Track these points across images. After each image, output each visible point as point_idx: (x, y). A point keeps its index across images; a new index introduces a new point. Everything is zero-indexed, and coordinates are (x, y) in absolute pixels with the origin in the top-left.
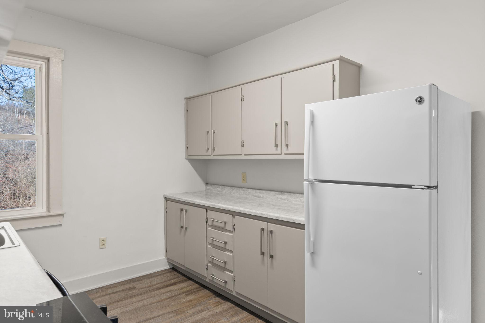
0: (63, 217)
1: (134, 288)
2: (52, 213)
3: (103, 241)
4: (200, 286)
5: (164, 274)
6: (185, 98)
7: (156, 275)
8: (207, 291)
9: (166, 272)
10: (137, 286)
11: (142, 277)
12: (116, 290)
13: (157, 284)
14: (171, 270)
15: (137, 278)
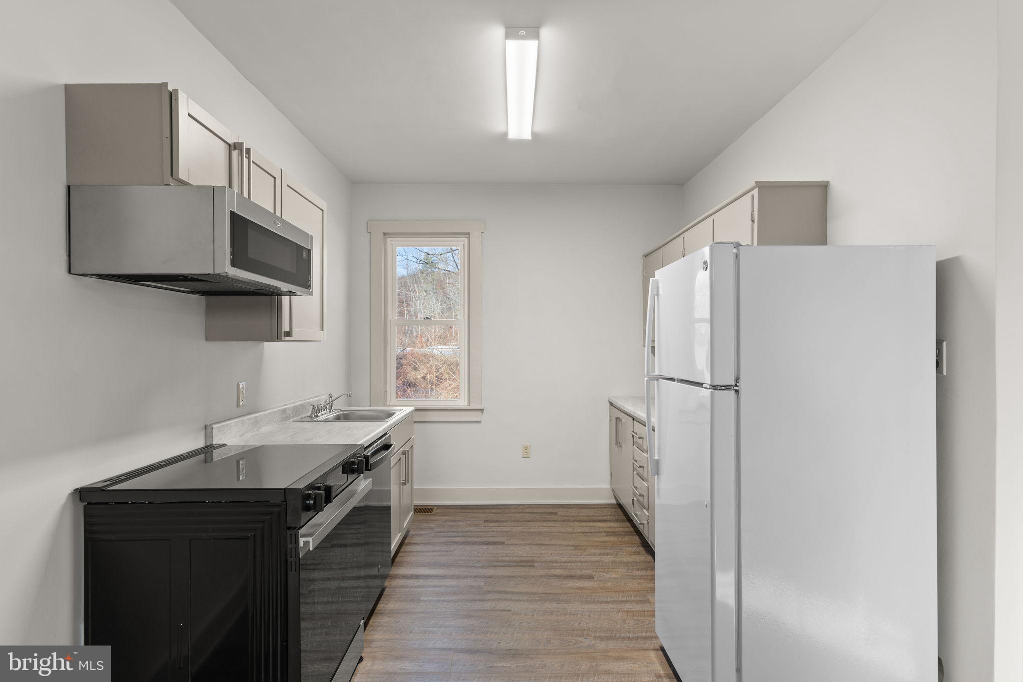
0: (482, 412)
1: (556, 514)
2: (471, 407)
3: (526, 449)
4: (633, 531)
5: (603, 508)
6: (643, 256)
7: (592, 507)
8: (637, 538)
9: (607, 506)
10: (559, 514)
11: (574, 505)
12: (535, 510)
13: (584, 516)
14: (617, 506)
15: (567, 505)
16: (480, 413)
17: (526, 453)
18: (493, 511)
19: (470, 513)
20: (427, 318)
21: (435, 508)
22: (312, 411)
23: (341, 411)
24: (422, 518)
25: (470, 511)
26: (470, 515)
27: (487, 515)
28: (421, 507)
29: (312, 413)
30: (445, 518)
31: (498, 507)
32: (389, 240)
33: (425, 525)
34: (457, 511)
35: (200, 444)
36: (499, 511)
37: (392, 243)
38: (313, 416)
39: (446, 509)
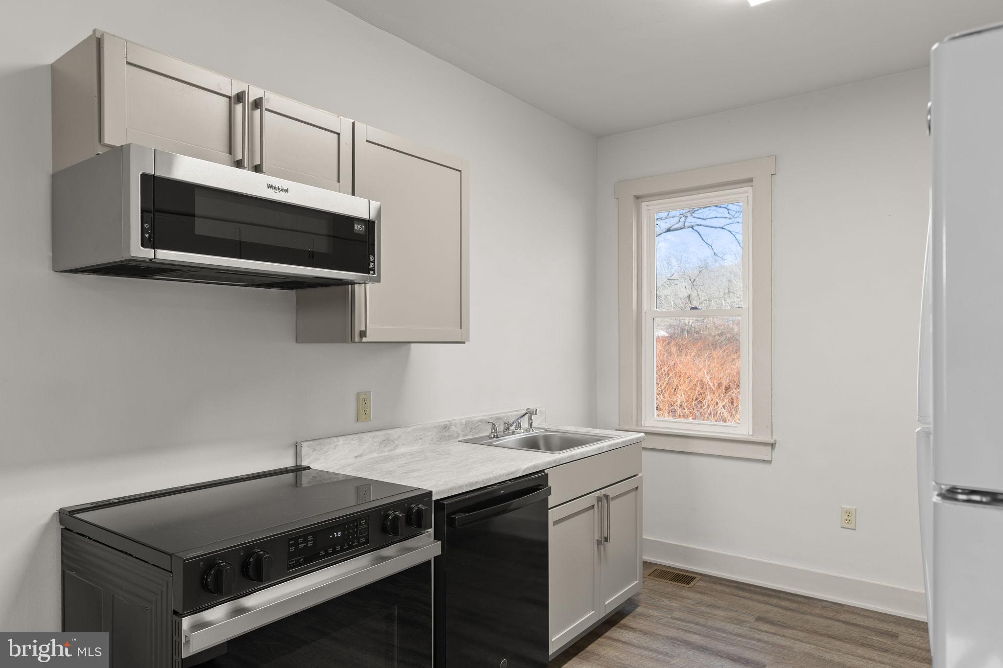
0: (773, 448)
2: (756, 439)
3: (849, 515)
16: (770, 448)
17: (848, 521)
18: (784, 603)
19: (744, 598)
20: (696, 308)
21: (698, 577)
22: (492, 430)
23: (546, 431)
24: (669, 590)
25: (746, 594)
26: (743, 601)
27: (769, 608)
28: (679, 572)
29: (492, 432)
30: (702, 597)
31: (796, 598)
32: (644, 205)
33: (667, 602)
34: (727, 590)
35: (288, 462)
36: (794, 606)
37: (649, 208)
38: (492, 436)
39: (715, 583)
